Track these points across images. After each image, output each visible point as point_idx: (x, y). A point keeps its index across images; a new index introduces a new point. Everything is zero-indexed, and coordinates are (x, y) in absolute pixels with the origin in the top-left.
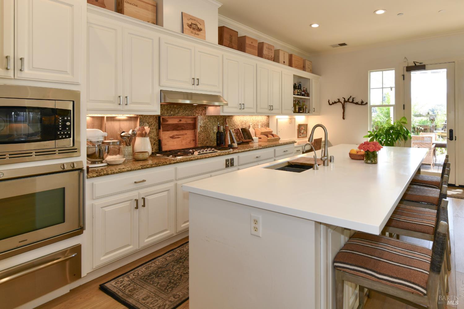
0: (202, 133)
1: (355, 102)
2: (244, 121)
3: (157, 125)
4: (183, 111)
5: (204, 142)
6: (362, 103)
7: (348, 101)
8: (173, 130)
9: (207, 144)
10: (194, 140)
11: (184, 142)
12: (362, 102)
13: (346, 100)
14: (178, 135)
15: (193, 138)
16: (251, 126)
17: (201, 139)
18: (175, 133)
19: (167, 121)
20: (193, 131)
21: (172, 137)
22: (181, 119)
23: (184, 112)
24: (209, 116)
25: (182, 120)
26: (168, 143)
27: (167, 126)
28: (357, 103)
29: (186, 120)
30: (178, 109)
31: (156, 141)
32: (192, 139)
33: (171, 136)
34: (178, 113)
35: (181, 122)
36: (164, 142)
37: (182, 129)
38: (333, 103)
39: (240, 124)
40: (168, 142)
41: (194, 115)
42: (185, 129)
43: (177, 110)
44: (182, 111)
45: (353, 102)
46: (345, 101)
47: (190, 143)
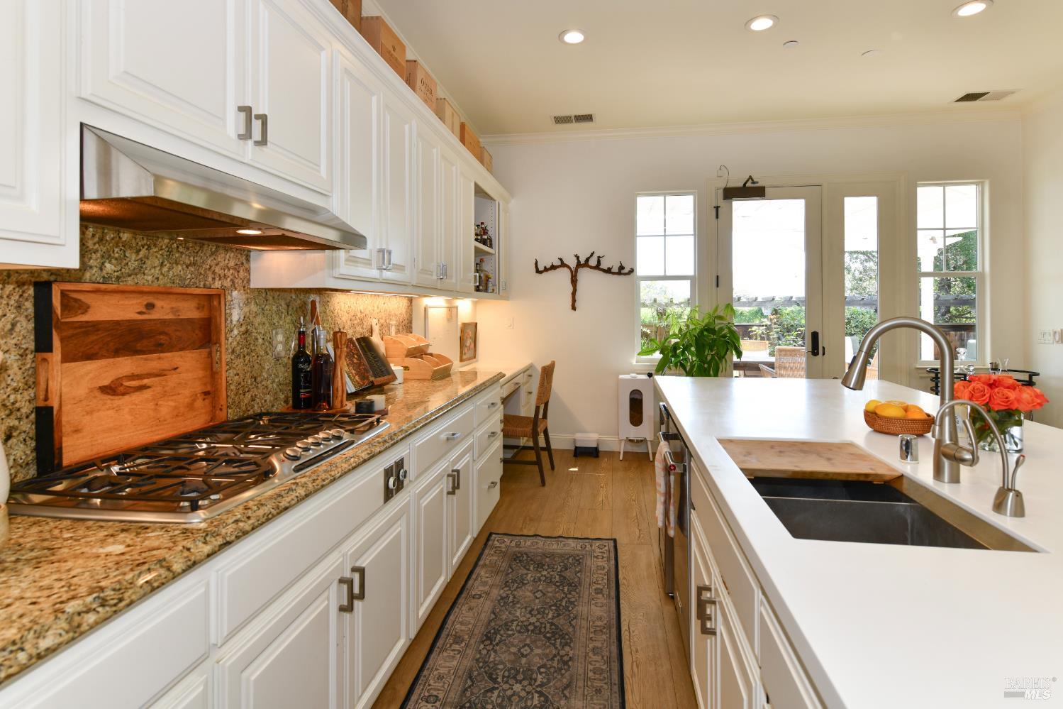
0: (237, 362)
1: (604, 266)
2: (359, 314)
3: (26, 327)
4: (162, 265)
5: (242, 397)
6: (621, 271)
7: (586, 264)
8: (117, 353)
9: (253, 407)
10: (206, 393)
11: (166, 408)
12: (622, 268)
13: (582, 261)
14: (139, 377)
15: (205, 384)
16: (376, 329)
17: (232, 387)
18: (125, 366)
19: (85, 308)
20: (204, 352)
21: (111, 390)
22: (151, 299)
23: (165, 269)
24: (259, 291)
25: (159, 303)
26: (88, 418)
27: (86, 333)
28: (609, 271)
29: (174, 304)
30: (138, 252)
31: (20, 419)
32: (198, 388)
33: (106, 382)
34: (140, 270)
35: (155, 315)
36: (69, 417)
37: (160, 348)
38: (546, 269)
39: (349, 322)
40: (90, 413)
41: (205, 286)
42: (170, 348)
43: (134, 257)
44: (157, 263)
45: (598, 267)
46: (579, 265)
47: (190, 406)
